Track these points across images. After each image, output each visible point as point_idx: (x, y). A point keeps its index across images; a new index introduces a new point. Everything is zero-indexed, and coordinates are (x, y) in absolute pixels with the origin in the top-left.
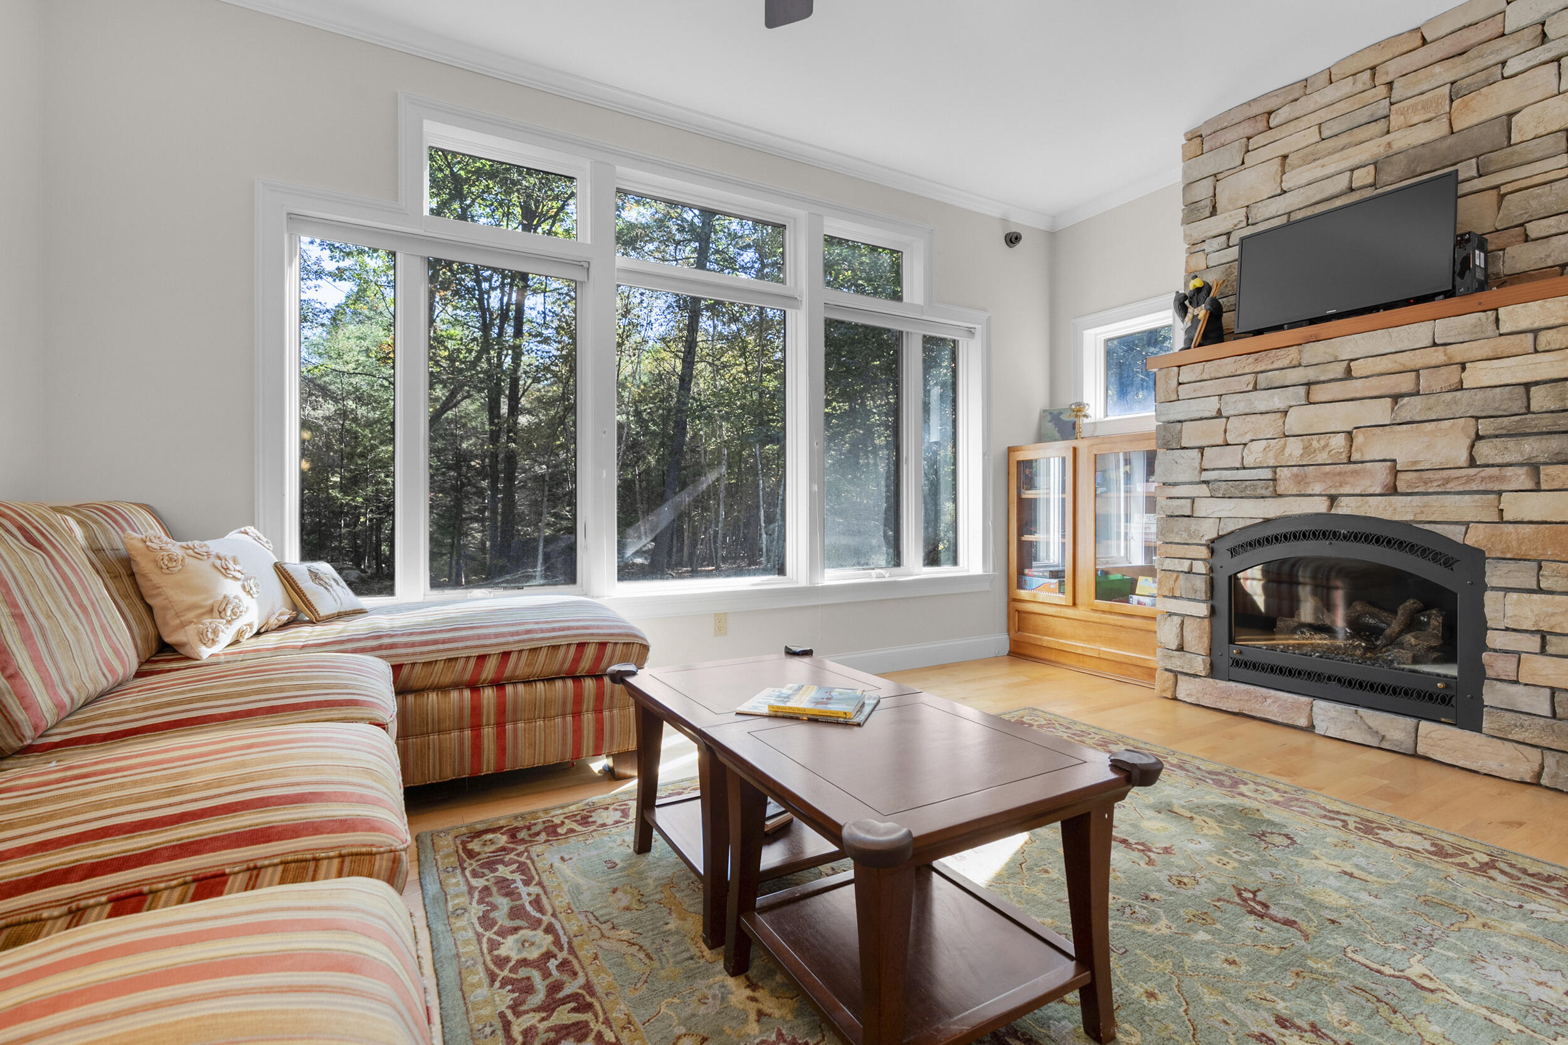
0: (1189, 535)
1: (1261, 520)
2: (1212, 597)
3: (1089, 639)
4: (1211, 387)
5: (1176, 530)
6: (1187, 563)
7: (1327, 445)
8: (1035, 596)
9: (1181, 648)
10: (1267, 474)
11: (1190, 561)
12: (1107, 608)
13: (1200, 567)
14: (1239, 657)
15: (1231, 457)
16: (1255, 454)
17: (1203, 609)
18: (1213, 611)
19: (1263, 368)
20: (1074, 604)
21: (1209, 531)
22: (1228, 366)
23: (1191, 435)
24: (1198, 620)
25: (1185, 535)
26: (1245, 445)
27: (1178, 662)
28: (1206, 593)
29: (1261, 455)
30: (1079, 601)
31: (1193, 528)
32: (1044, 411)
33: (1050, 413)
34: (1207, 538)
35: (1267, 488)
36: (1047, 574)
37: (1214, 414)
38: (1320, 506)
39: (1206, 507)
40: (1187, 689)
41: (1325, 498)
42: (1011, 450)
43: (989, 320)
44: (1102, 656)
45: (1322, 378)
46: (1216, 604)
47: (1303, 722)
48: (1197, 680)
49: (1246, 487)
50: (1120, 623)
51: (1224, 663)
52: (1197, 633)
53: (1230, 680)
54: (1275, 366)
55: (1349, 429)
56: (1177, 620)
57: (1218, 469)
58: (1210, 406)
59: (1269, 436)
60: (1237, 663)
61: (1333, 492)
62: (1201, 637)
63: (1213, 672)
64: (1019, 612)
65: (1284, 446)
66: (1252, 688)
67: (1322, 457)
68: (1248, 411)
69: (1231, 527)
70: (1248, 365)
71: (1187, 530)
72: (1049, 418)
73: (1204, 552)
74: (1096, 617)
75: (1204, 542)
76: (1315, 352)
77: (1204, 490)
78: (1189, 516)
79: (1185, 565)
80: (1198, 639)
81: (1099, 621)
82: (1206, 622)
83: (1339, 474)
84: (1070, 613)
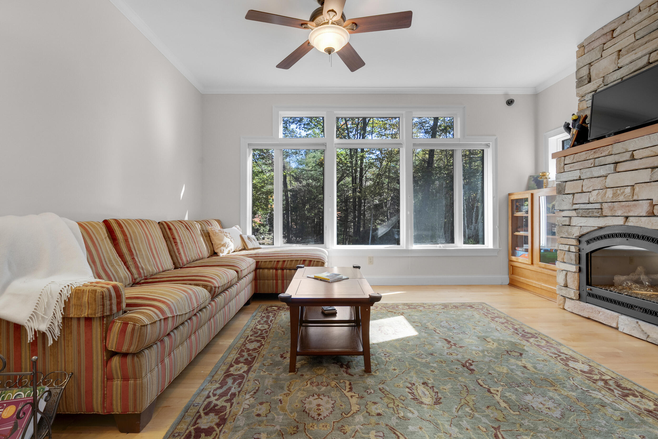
0: (568, 234)
1: (597, 228)
2: (579, 263)
3: (539, 280)
4: (577, 166)
5: (563, 231)
6: (568, 246)
7: (624, 192)
8: (517, 259)
9: (566, 286)
10: (598, 206)
11: (569, 246)
12: (543, 266)
13: (573, 249)
14: (590, 291)
15: (583, 198)
16: (594, 197)
17: (574, 268)
18: (580, 270)
19: (597, 156)
20: (532, 264)
21: (576, 232)
22: (583, 156)
23: (569, 188)
24: (573, 273)
25: (566, 234)
26: (590, 192)
27: (564, 292)
28: (576, 261)
29: (595, 197)
30: (534, 262)
31: (570, 230)
32: (530, 176)
33: (533, 177)
34: (575, 235)
35: (598, 213)
36: (524, 250)
37: (578, 178)
38: (620, 221)
39: (577, 221)
40: (569, 305)
41: (623, 218)
42: (509, 195)
43: (496, 140)
44: (542, 288)
45: (621, 160)
46: (581, 266)
47: (614, 325)
48: (573, 301)
49: (589, 212)
50: (549, 273)
51: (584, 294)
52: (572, 279)
53: (587, 302)
54: (602, 155)
55: (633, 184)
56: (564, 272)
57: (579, 204)
58: (576, 174)
59: (599, 188)
60: (589, 295)
61: (626, 215)
62: (574, 281)
63: (580, 298)
64: (512, 266)
65: (606, 192)
66: (594, 306)
67: (621, 198)
68: (591, 176)
69: (585, 231)
70: (591, 155)
71: (567, 232)
72: (532, 179)
73: (574, 242)
74: (539, 270)
75: (574, 237)
76: (618, 148)
77: (573, 213)
78: (568, 225)
79: (567, 248)
80: (573, 282)
81: (540, 272)
82: (576, 275)
83: (628, 206)
84: (531, 267)
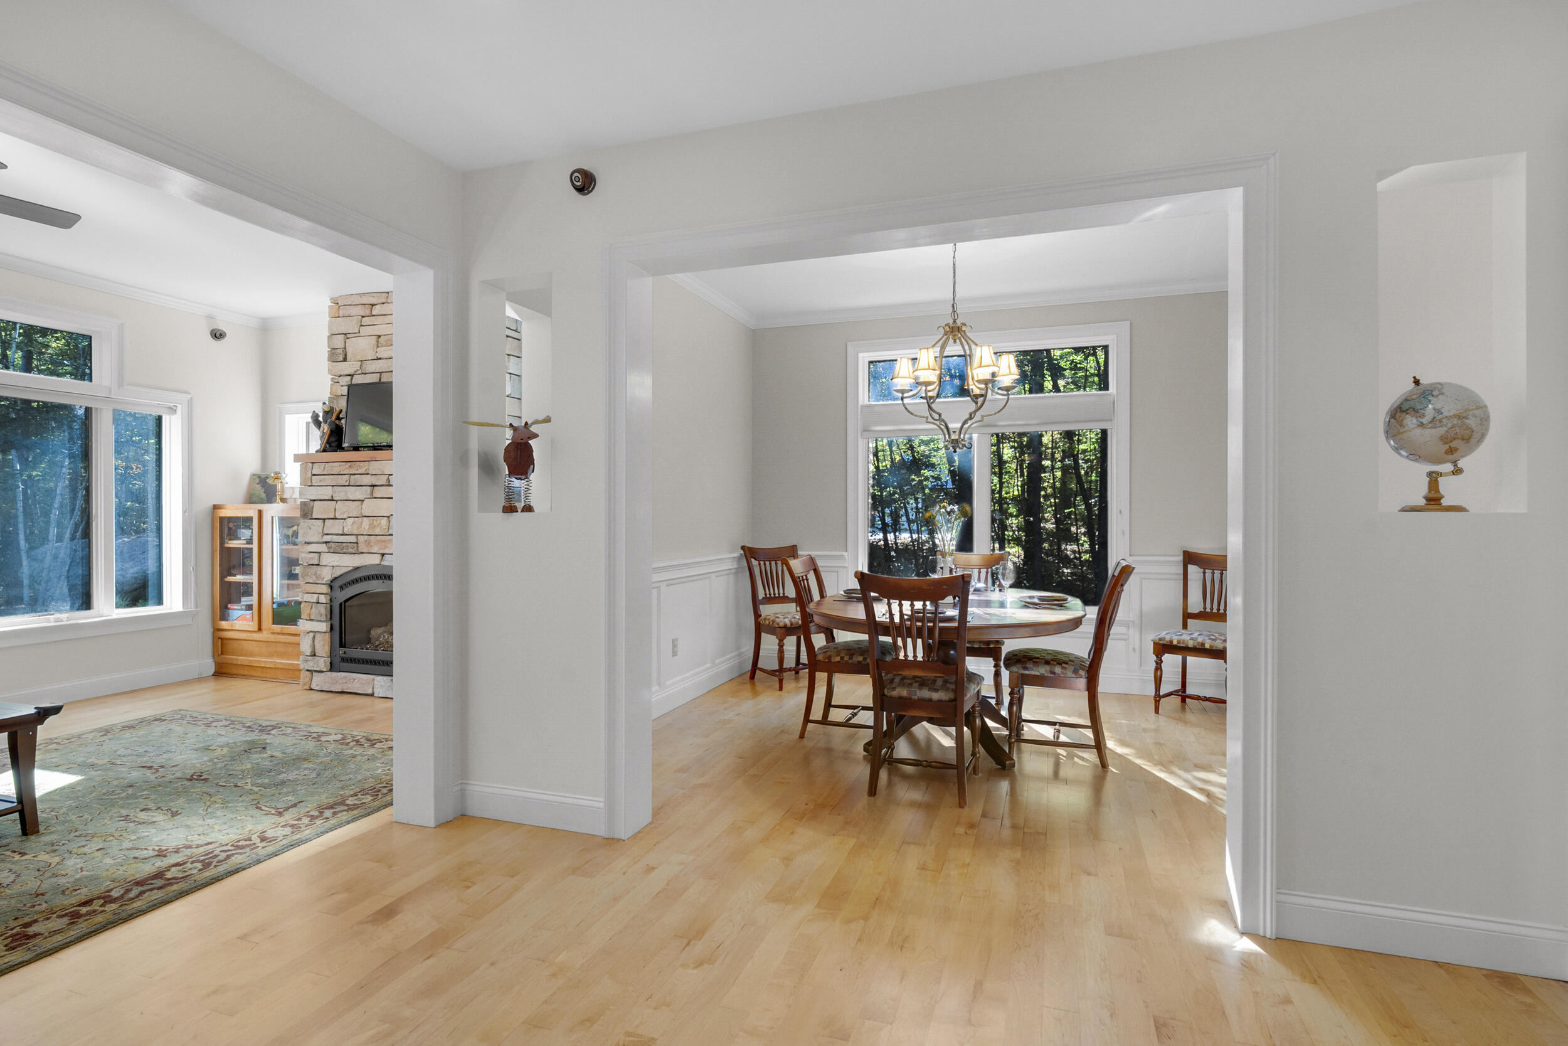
0: (317, 578)
1: (351, 568)
2: (331, 618)
3: (271, 655)
4: (330, 480)
5: (309, 574)
7: (379, 524)
8: (232, 626)
9: (314, 655)
10: (353, 539)
11: (317, 595)
12: (279, 631)
13: (323, 599)
14: (344, 655)
15: (338, 527)
16: (348, 526)
17: (323, 627)
18: (332, 628)
19: (353, 472)
20: (260, 629)
21: (327, 575)
22: (337, 468)
23: (317, 511)
24: (323, 634)
25: (314, 578)
26: (344, 520)
27: (311, 665)
28: (326, 616)
29: (351, 527)
30: (264, 626)
31: (319, 572)
33: (258, 477)
34: (325, 579)
35: (353, 548)
36: (244, 607)
37: (329, 497)
38: (376, 560)
39: (326, 559)
40: (318, 681)
41: (379, 555)
42: (216, 508)
43: (191, 399)
44: (277, 666)
45: (378, 483)
46: (333, 622)
47: (370, 692)
48: (322, 674)
49: (343, 547)
50: (288, 641)
51: (337, 660)
52: (321, 643)
53: (340, 671)
54: (358, 472)
55: (388, 515)
56: (311, 635)
57: (331, 534)
58: (327, 492)
59: (355, 515)
60: (344, 659)
61: (382, 552)
62: (324, 645)
63: (332, 668)
64: (221, 639)
65: (362, 523)
66: (348, 674)
67: (377, 531)
68: (346, 498)
69: (338, 573)
70: (346, 469)
71: (315, 574)
72: (257, 481)
73: (325, 589)
74: (273, 638)
75: (324, 582)
76: (375, 467)
77: (323, 548)
78: (316, 565)
79: (314, 598)
80: (323, 647)
81: (274, 640)
82: (328, 635)
83: (384, 541)
84: (257, 636)
